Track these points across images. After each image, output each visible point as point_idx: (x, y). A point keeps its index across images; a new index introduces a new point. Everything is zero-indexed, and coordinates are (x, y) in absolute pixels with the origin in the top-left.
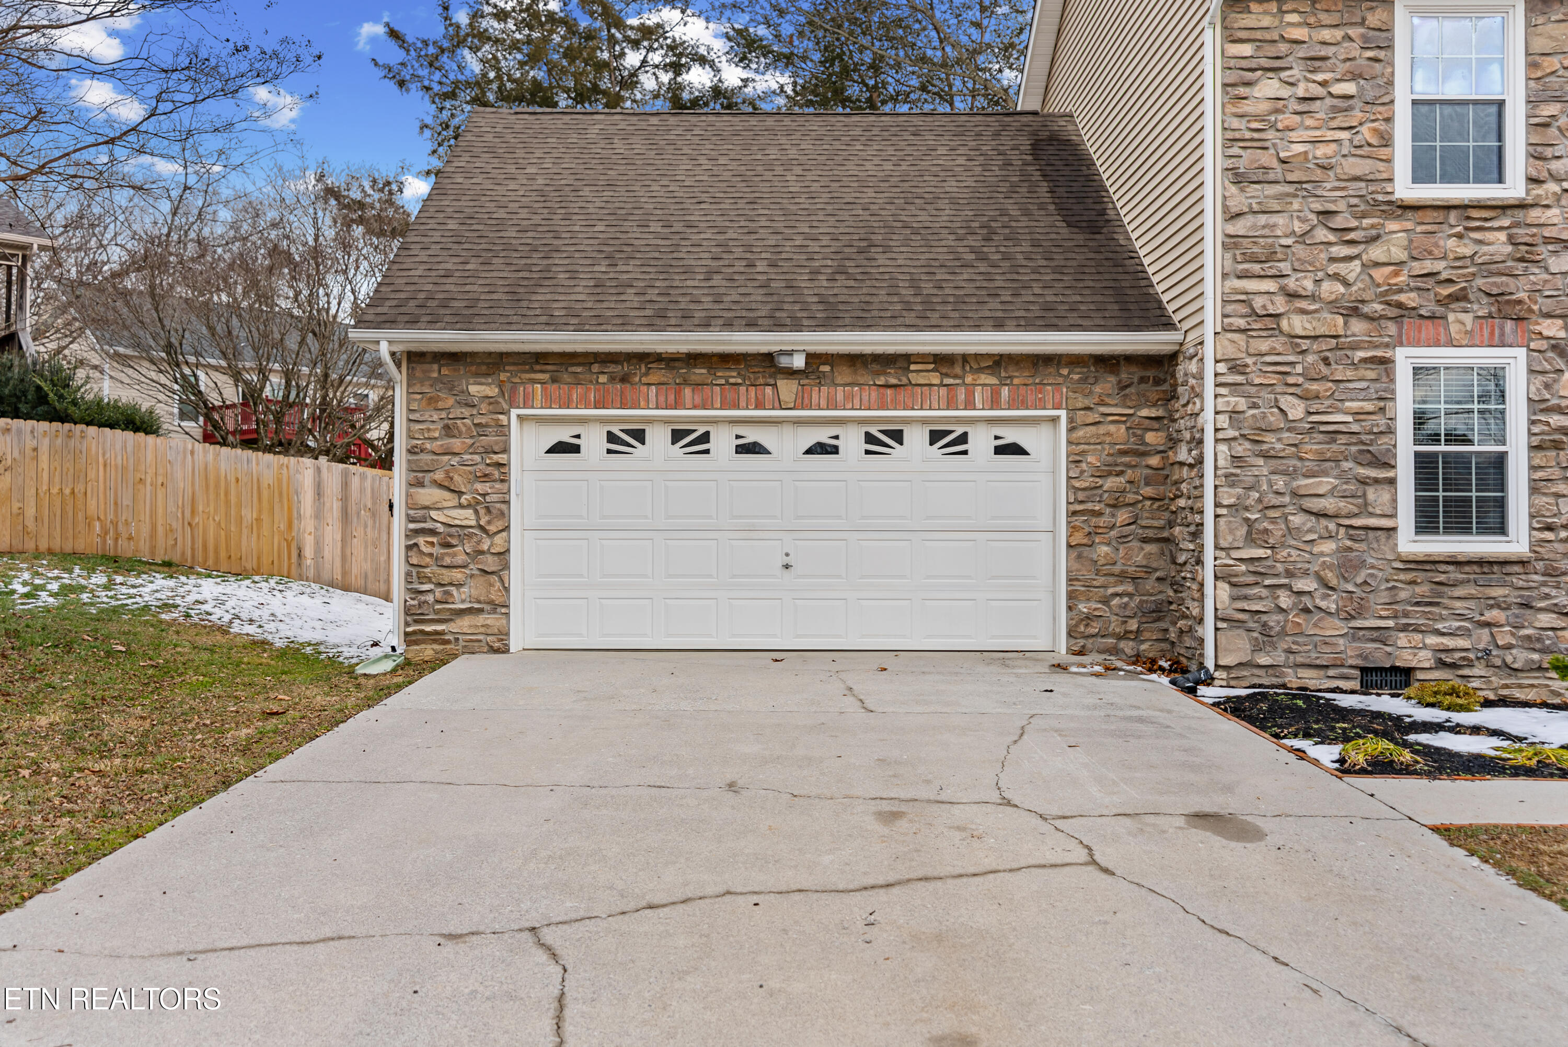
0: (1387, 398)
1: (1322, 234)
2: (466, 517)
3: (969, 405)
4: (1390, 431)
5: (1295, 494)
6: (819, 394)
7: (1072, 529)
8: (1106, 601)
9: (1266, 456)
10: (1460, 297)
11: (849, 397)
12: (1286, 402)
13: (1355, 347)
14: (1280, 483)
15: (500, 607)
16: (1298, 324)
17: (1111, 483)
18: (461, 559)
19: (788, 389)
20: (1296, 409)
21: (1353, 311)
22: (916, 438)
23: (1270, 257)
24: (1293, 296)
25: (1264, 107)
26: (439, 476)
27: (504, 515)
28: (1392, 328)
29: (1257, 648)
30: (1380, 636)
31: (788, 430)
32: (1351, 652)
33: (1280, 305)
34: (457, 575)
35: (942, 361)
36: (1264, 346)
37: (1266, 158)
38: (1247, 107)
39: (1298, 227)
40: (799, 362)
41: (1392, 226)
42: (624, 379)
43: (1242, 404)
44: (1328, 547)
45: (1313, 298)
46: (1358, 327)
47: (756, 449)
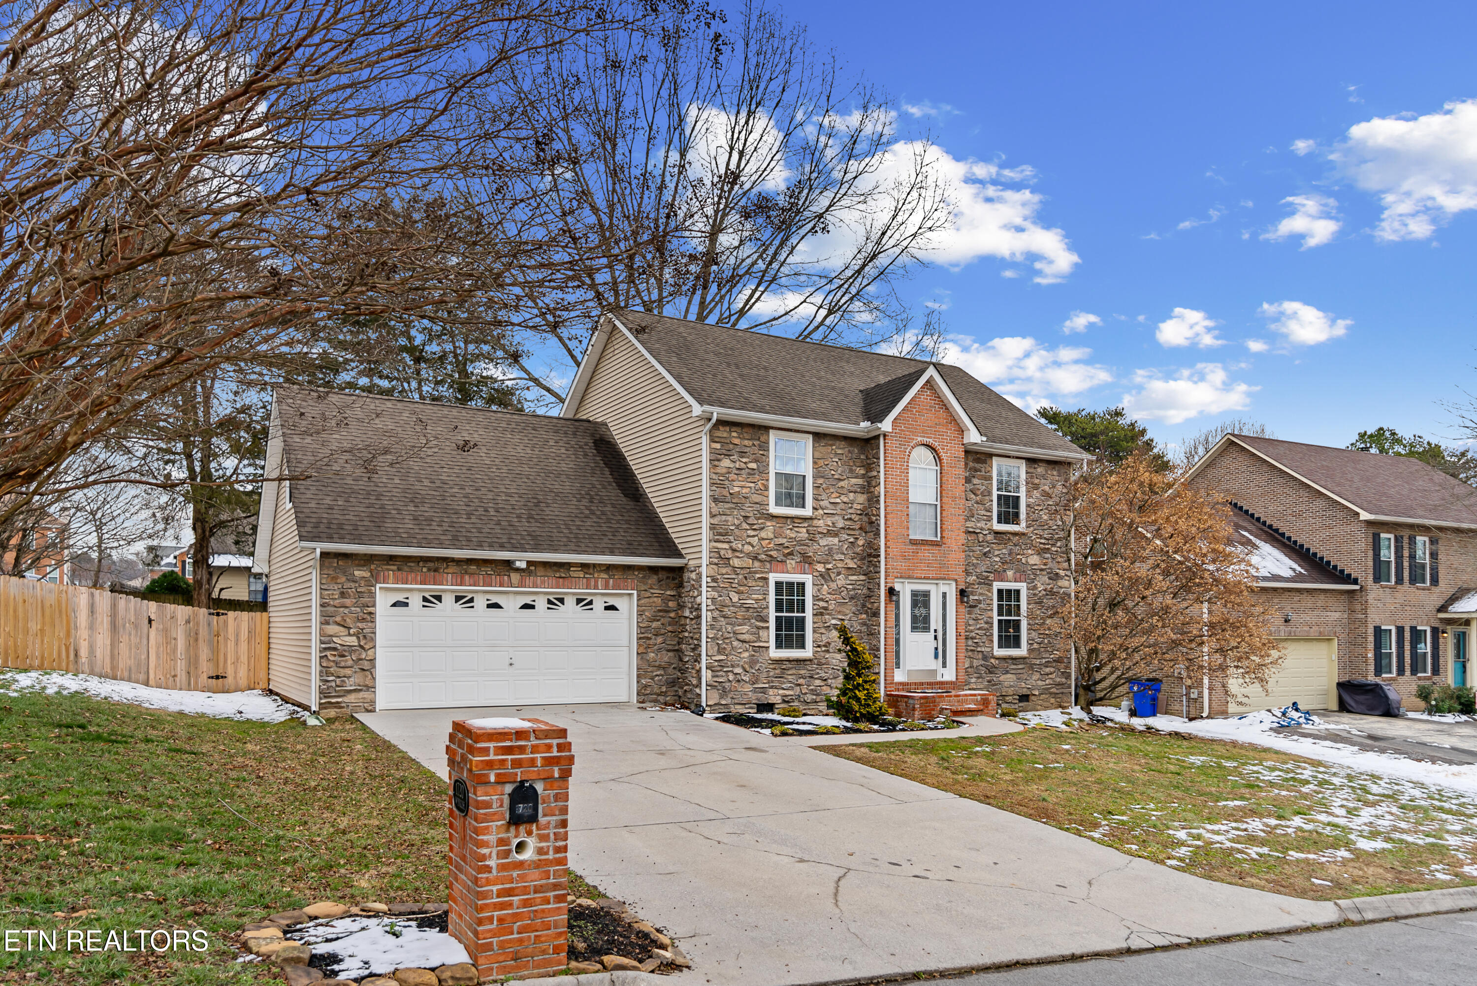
0: (766, 594)
1: (745, 526)
2: (352, 641)
3: (596, 588)
4: (767, 607)
5: (734, 633)
6: (529, 580)
7: (639, 645)
8: (652, 679)
9: (724, 617)
10: (791, 554)
11: (543, 582)
12: (732, 595)
13: (756, 572)
14: (729, 628)
15: (370, 688)
16: (736, 562)
17: (655, 624)
18: (350, 663)
19: (515, 577)
20: (735, 598)
21: (755, 558)
22: (570, 601)
23: (726, 534)
24: (734, 550)
25: (724, 471)
26: (338, 619)
27: (373, 640)
28: (768, 566)
29: (721, 697)
30: (763, 691)
31: (511, 596)
32: (754, 698)
33: (729, 554)
34: (348, 672)
35: (584, 566)
36: (724, 571)
37: (725, 492)
38: (719, 470)
39: (736, 522)
40: (523, 565)
41: (769, 524)
42: (436, 570)
43: (716, 594)
44: (746, 655)
45: (741, 552)
46: (757, 564)
47: (496, 606)
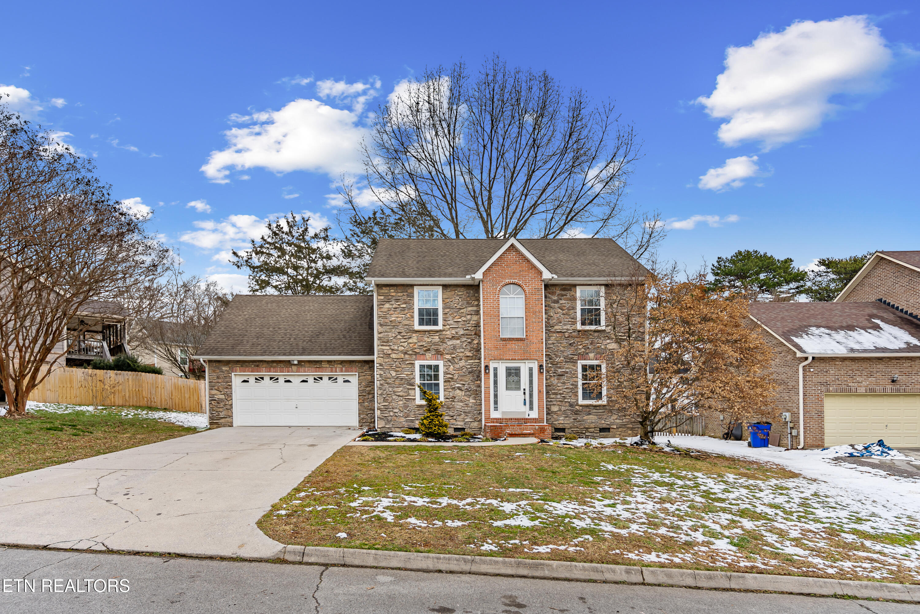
0: (413, 371)
1: (399, 337)
2: (223, 397)
3: (336, 372)
4: (414, 378)
5: (394, 392)
6: (302, 369)
7: (359, 399)
8: (367, 415)
9: (388, 384)
10: (429, 350)
11: (308, 370)
12: (391, 372)
13: (407, 360)
14: (391, 389)
15: (231, 417)
16: (393, 356)
17: (368, 389)
18: (222, 406)
19: (294, 368)
20: (394, 374)
21: (405, 353)
22: (326, 379)
23: (388, 342)
24: (393, 350)
25: (386, 310)
26: (216, 388)
27: (231, 396)
28: (414, 357)
29: (386, 424)
30: (412, 421)
31: (296, 377)
32: (406, 425)
33: (390, 352)
34: (221, 410)
35: (329, 362)
36: (387, 360)
37: (386, 321)
38: (382, 310)
39: (394, 335)
40: (296, 362)
41: (414, 335)
42: (258, 366)
43: (382, 373)
44: (401, 403)
45: (397, 350)
46: (407, 356)
47: (289, 381)
